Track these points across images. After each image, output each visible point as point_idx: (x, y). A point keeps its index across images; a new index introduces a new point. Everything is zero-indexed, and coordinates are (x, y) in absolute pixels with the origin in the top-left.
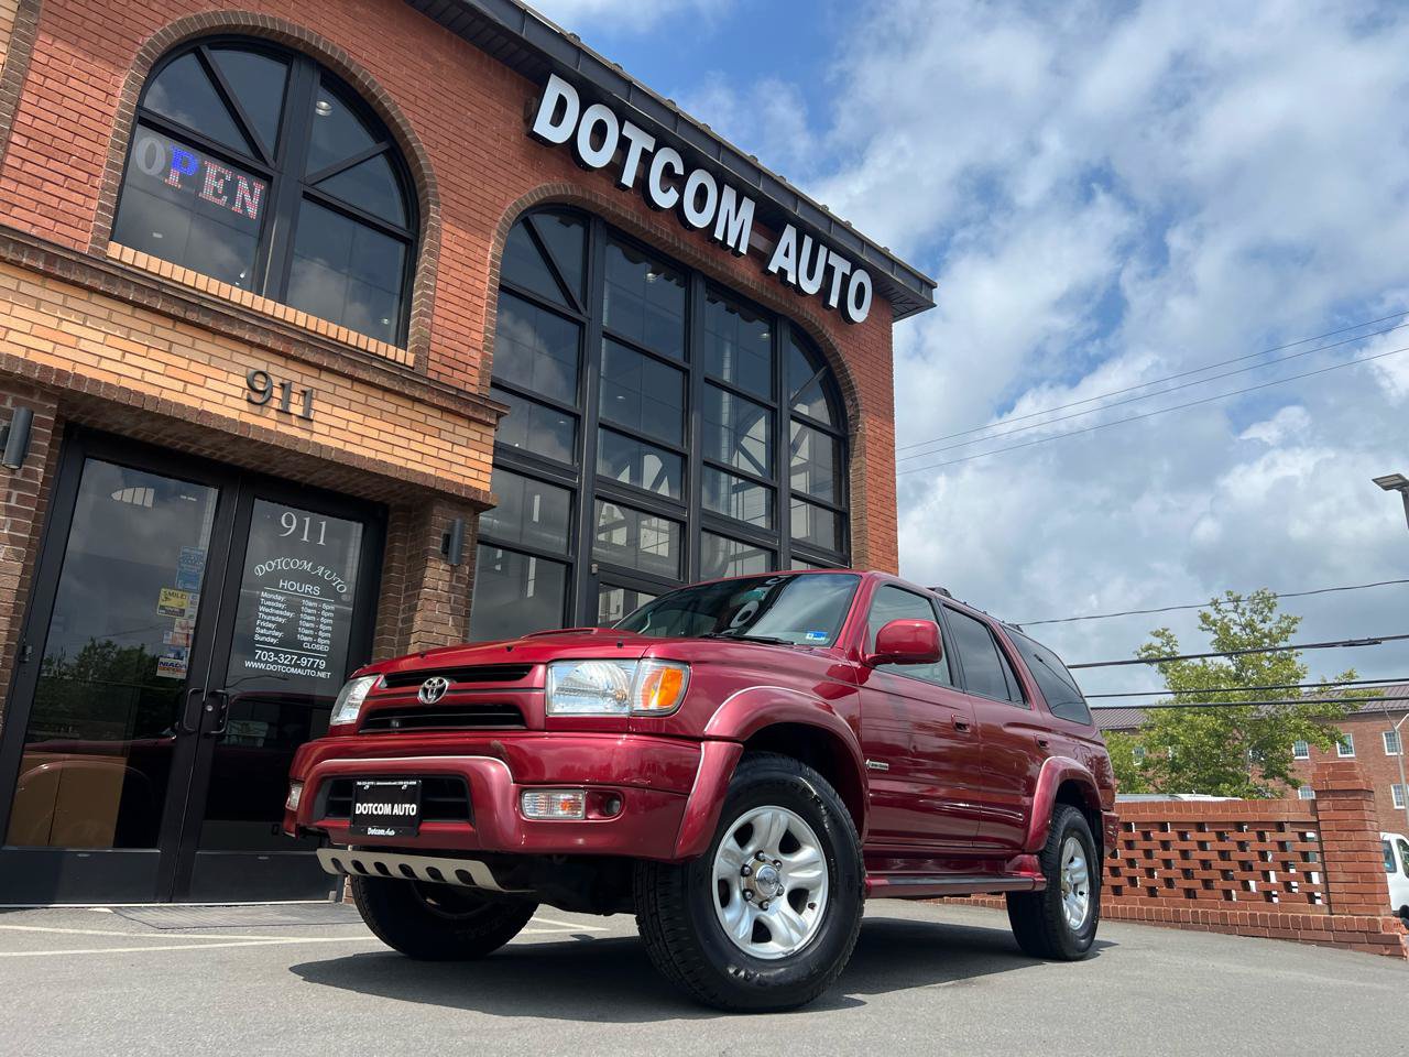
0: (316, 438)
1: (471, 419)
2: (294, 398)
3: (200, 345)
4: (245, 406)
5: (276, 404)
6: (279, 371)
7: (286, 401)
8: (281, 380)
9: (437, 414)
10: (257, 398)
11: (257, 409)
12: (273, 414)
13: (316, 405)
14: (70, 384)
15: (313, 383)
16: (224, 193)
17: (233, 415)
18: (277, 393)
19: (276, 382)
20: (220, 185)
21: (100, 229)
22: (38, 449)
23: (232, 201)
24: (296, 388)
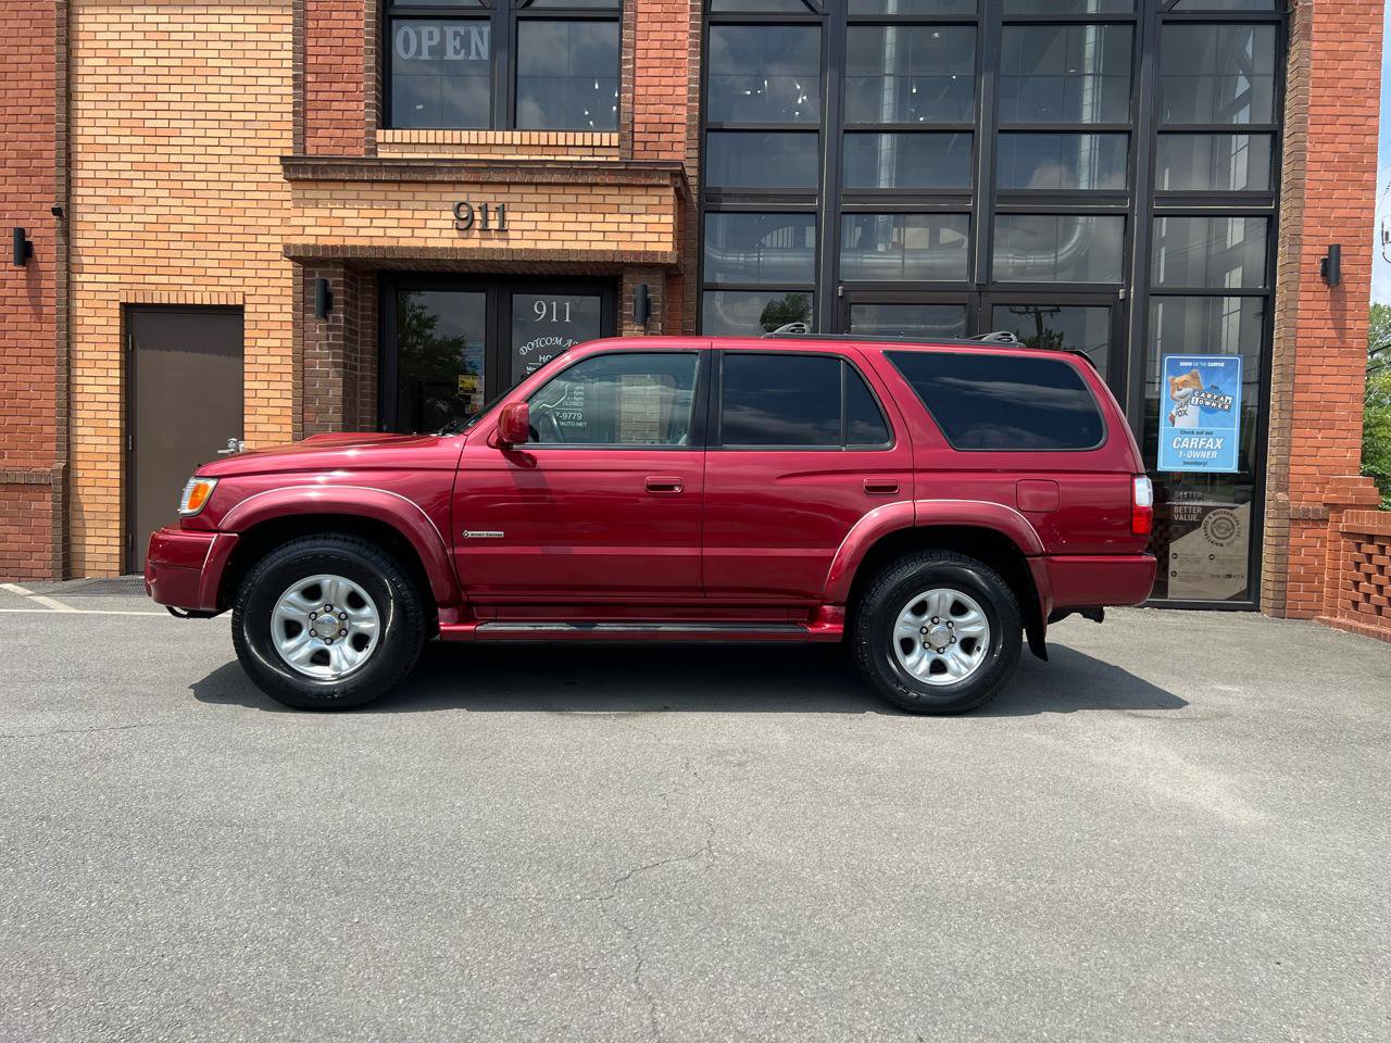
0: (514, 245)
1: (647, 186)
2: (491, 216)
3: (419, 196)
4: (455, 233)
5: (478, 225)
6: (476, 198)
7: (486, 220)
8: (478, 205)
9: (615, 191)
10: (463, 225)
11: (464, 234)
12: (477, 234)
13: (509, 216)
14: (340, 254)
15: (503, 198)
16: (461, 48)
17: (447, 244)
18: (478, 216)
19: (475, 207)
20: (457, 43)
21: (369, 124)
22: (338, 302)
23: (468, 53)
24: (491, 207)
